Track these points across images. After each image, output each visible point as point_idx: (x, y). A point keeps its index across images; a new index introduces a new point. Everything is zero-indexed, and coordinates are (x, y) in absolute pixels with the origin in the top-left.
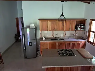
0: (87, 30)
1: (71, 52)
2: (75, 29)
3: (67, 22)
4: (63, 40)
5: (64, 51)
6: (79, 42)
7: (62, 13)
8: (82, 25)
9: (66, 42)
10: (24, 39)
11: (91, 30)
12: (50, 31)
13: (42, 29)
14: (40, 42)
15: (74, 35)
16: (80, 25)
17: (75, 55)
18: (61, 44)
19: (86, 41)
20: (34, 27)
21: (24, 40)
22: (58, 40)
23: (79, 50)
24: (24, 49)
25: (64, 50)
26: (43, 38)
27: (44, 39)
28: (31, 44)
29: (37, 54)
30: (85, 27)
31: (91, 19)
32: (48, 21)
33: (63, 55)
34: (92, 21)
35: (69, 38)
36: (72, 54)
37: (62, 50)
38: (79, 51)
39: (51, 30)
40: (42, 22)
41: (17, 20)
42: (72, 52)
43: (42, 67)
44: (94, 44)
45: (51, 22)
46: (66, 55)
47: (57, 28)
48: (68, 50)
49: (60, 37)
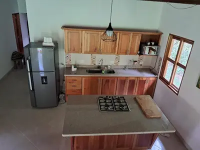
0: (162, 55)
1: (122, 104)
2: (139, 52)
3: (124, 36)
4: (113, 72)
5: (110, 101)
6: (144, 79)
7: (110, 24)
8: (153, 43)
9: (117, 77)
10: (29, 71)
11: (169, 57)
12: (86, 53)
13: (71, 49)
14: (65, 75)
15: (136, 63)
16: (149, 44)
17: (129, 110)
18: (107, 81)
19: (157, 77)
20: (52, 44)
21: (31, 71)
22: (103, 72)
23: (139, 98)
24: (31, 89)
25: (110, 97)
26: (73, 67)
27: (74, 69)
28: (46, 80)
29: (59, 100)
30: (158, 48)
31: (170, 34)
32: (84, 32)
33: (107, 110)
34: (173, 39)
35: (125, 68)
36: (125, 107)
37: (107, 97)
38: (138, 100)
39: (88, 51)
40: (69, 33)
41: (16, 20)
42: (125, 104)
43: (63, 135)
44: (171, 84)
45: (89, 34)
46: (113, 108)
47: (101, 48)
48: (119, 99)
49: (107, 66)
